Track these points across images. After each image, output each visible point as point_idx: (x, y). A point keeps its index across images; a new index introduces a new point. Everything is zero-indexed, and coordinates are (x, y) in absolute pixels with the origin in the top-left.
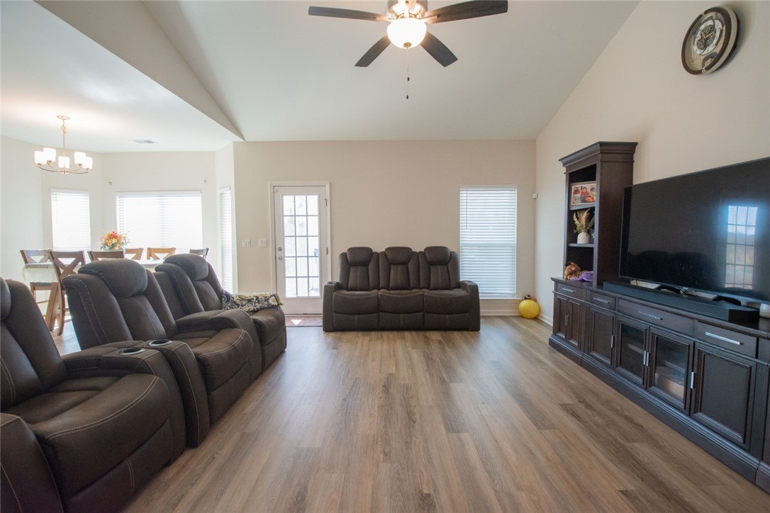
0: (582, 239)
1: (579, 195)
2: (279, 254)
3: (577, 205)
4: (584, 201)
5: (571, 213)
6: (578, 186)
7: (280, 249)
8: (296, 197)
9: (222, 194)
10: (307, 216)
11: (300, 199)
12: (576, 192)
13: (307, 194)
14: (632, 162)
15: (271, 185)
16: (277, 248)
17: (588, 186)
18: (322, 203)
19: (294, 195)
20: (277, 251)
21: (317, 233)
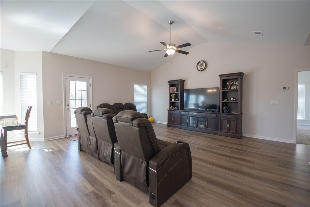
0: (173, 100)
1: (172, 90)
2: (67, 107)
3: (171, 92)
4: (173, 91)
5: (170, 94)
6: (171, 88)
7: (68, 105)
8: (76, 82)
9: (21, 76)
10: (81, 90)
11: (78, 83)
12: (171, 89)
13: (81, 81)
14: (184, 84)
15: (64, 75)
16: (67, 105)
17: (173, 88)
18: (89, 86)
19: (75, 81)
20: (67, 106)
21: (86, 98)
